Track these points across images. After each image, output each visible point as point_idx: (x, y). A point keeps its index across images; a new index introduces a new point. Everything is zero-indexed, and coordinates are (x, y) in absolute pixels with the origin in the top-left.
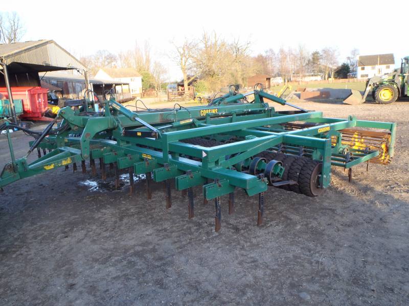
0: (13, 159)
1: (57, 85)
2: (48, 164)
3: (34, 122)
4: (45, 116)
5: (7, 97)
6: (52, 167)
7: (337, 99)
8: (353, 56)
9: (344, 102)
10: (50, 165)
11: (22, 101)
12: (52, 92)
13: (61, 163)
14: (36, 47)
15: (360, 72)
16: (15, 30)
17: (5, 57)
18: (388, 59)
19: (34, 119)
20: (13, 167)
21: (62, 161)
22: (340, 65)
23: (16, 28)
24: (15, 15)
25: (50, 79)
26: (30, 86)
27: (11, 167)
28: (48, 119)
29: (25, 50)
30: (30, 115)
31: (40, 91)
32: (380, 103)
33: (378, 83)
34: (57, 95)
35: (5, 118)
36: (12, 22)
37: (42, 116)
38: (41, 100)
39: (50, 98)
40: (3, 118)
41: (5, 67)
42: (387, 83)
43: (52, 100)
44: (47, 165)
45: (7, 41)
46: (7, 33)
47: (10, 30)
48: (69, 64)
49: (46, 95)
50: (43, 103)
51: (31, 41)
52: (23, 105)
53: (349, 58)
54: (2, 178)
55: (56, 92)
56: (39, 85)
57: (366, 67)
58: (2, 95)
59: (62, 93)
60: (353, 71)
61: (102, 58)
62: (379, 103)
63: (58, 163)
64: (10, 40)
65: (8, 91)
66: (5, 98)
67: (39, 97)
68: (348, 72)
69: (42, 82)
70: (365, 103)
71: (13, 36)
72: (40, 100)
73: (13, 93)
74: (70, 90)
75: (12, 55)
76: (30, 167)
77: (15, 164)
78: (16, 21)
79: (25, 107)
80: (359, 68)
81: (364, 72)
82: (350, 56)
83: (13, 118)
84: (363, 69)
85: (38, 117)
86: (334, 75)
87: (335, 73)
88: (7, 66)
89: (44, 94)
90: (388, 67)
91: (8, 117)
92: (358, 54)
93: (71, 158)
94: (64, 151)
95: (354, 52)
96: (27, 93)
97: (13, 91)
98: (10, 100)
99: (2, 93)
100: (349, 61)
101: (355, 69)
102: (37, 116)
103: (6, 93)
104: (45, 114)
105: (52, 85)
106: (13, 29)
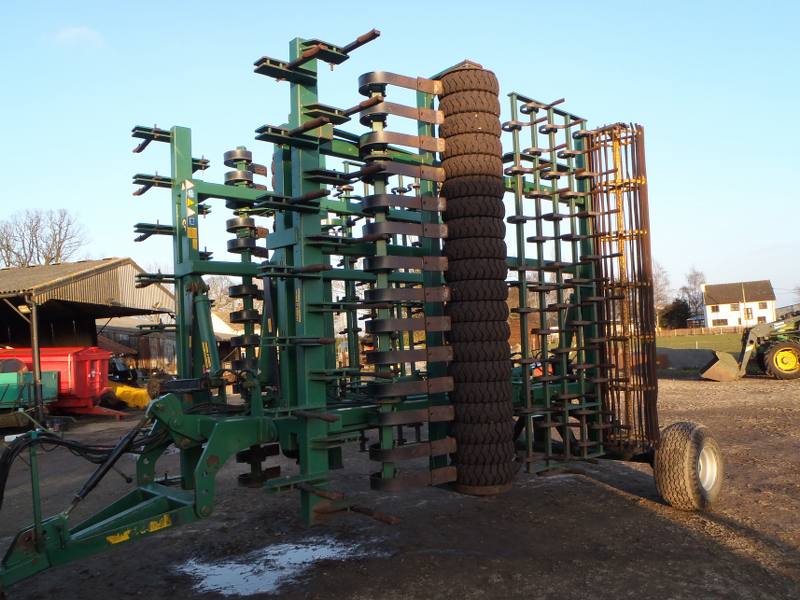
0: (37, 517)
1: (127, 344)
2: (116, 528)
3: (78, 416)
4: (101, 405)
5: (31, 367)
6: (125, 537)
7: (685, 369)
8: (693, 286)
9: (704, 376)
10: (121, 532)
11: (59, 374)
12: (117, 356)
13: (147, 527)
14: (98, 271)
15: (710, 316)
16: (61, 242)
17: (37, 290)
18: (761, 292)
19: (78, 412)
20: (36, 540)
21: (149, 522)
22: (670, 302)
23: (62, 238)
24: (63, 214)
25: (117, 330)
26: (77, 346)
27: (30, 538)
28: (105, 410)
29: (77, 278)
30: (71, 403)
31: (96, 355)
32: (778, 376)
33: (767, 338)
34: (128, 362)
35: (21, 410)
36: (57, 228)
37: (94, 405)
38: (96, 373)
39: (113, 369)
40: (16, 409)
41: (34, 308)
42: (786, 338)
43: (116, 372)
44: (114, 534)
45: (43, 261)
46: (44, 245)
47: (50, 243)
48: (157, 304)
49: (107, 363)
50: (98, 379)
51: (89, 261)
52: (59, 383)
53: (685, 289)
54: (6, 568)
55: (124, 357)
56: (95, 343)
57: (721, 307)
58: (21, 362)
59: (137, 357)
60: (697, 314)
61: (216, 293)
62: (775, 378)
63: (140, 528)
64: (49, 260)
65: (33, 356)
66: (25, 369)
67: (92, 367)
68: (688, 315)
69: (100, 338)
70: (744, 377)
71: (55, 252)
72: (93, 372)
73: (42, 359)
74: (153, 352)
75: (51, 286)
76: (74, 537)
77: (40, 531)
78: (64, 224)
79: (63, 387)
80: (709, 308)
81: (719, 316)
82: (687, 285)
83: (37, 409)
84: (715, 309)
85: (86, 407)
86: (661, 322)
87: (663, 317)
88: (38, 307)
89: (103, 360)
90: (764, 306)
91: (26, 408)
92: (702, 283)
93: (171, 516)
94: (153, 496)
95: (695, 278)
96: (69, 359)
97: (44, 356)
98: (34, 374)
99: (20, 359)
100: (686, 296)
101: (699, 310)
102: (83, 405)
103: (29, 360)
104: (99, 402)
105: (120, 342)
106: (57, 240)
